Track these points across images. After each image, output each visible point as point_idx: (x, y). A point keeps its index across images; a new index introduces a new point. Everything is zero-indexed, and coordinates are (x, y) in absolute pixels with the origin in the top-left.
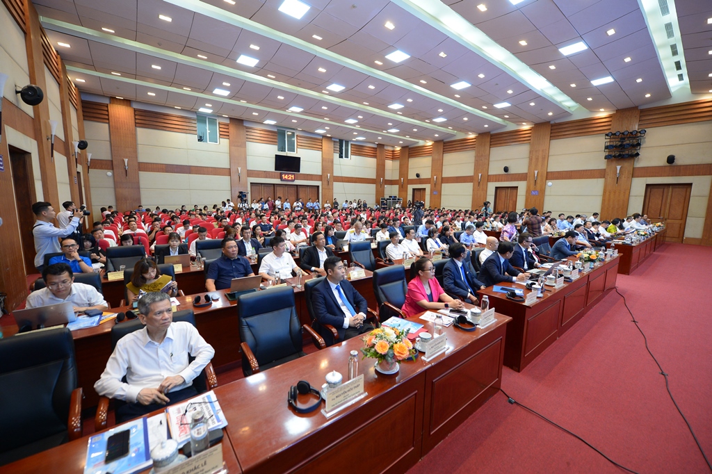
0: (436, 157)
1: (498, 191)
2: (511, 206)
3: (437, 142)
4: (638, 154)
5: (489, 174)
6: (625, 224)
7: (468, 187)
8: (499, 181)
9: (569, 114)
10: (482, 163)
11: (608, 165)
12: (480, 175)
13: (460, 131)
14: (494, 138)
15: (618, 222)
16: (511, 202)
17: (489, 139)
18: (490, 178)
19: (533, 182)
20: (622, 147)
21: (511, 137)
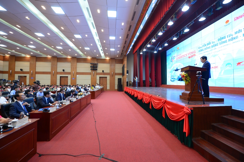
0: (32, 62)
1: (61, 78)
2: (66, 83)
3: (32, 56)
4: (97, 69)
5: (57, 71)
6: (96, 87)
7: (49, 76)
8: (61, 74)
9: (81, 56)
10: (54, 67)
11: (91, 71)
12: (54, 72)
13: (44, 54)
14: (58, 59)
15: (94, 86)
16: (66, 82)
17: (56, 59)
18: (58, 73)
19: (73, 75)
20: (94, 67)
21: (65, 60)
